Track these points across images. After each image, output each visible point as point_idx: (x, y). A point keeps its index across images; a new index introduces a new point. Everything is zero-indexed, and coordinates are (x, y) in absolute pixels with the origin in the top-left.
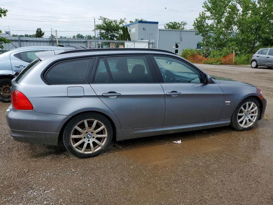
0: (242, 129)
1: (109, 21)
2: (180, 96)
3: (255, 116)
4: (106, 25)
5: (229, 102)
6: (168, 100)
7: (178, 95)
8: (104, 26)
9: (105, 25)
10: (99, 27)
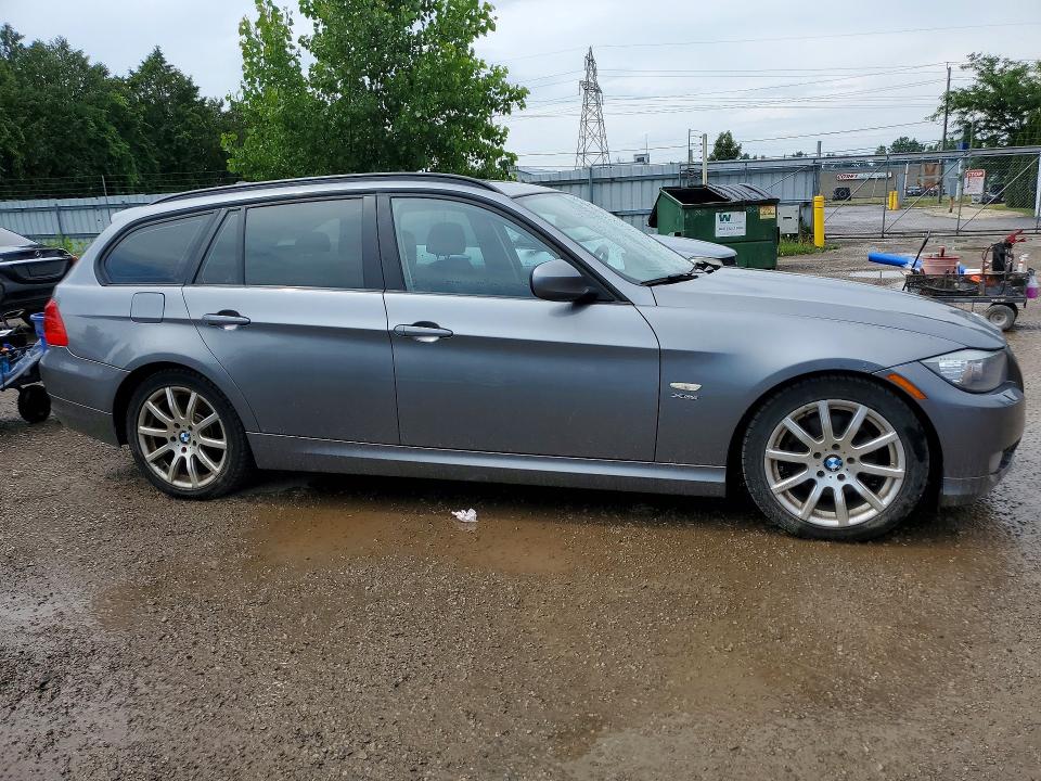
0: (799, 526)
1: (1012, 68)
2: (449, 341)
3: (894, 480)
4: (995, 85)
5: (694, 387)
6: (403, 354)
7: (441, 336)
8: (982, 94)
9: (990, 89)
10: (956, 101)
